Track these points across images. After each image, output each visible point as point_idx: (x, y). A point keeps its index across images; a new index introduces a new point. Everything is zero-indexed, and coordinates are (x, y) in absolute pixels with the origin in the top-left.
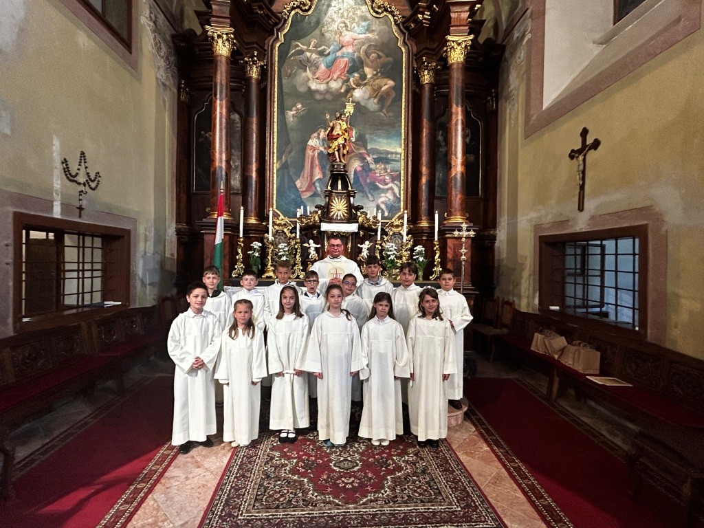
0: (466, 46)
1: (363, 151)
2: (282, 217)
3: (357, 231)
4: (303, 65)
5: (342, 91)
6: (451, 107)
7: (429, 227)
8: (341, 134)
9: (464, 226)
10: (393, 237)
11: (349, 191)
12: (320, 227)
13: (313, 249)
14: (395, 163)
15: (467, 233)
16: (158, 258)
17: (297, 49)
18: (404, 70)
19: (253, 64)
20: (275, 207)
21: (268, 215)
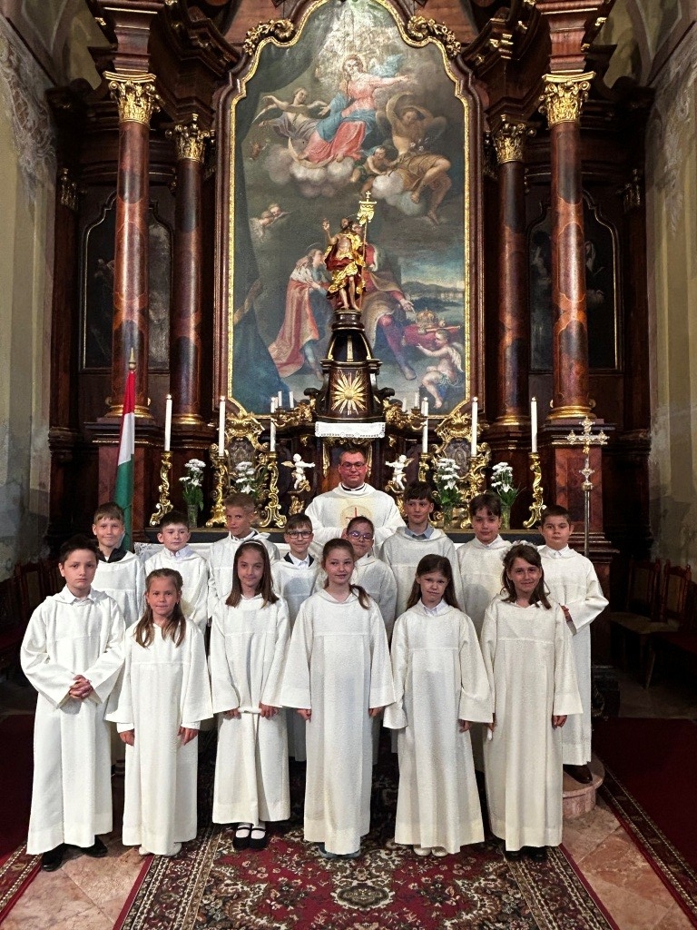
0: (581, 92)
1: (392, 288)
2: (243, 412)
3: (382, 436)
4: (282, 135)
5: (353, 179)
6: (556, 203)
7: (519, 426)
8: (351, 257)
9: (587, 424)
10: (452, 447)
11: (369, 362)
12: (313, 430)
13: (300, 471)
14: (455, 308)
15: (594, 437)
16: (15, 491)
17: (270, 107)
18: (466, 139)
19: (191, 136)
20: (230, 394)
21: (219, 410)
